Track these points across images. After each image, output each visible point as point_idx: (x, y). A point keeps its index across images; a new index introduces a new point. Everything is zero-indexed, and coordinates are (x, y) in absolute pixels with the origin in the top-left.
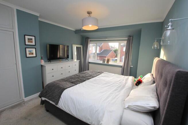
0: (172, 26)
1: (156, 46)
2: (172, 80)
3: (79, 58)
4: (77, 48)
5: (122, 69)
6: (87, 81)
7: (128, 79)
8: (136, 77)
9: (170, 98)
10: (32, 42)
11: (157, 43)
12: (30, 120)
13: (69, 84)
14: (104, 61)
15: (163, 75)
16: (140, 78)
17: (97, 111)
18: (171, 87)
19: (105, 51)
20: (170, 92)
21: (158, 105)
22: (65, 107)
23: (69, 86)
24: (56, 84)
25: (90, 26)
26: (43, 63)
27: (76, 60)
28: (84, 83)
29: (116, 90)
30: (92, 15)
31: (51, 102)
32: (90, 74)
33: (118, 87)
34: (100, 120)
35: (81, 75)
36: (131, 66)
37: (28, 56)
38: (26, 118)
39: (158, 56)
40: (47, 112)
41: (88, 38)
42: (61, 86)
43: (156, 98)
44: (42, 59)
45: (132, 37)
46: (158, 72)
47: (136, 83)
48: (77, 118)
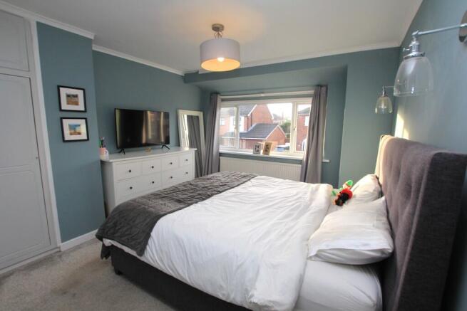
0: (419, 48)
1: (383, 107)
2: (422, 177)
3: (194, 142)
4: (190, 118)
5: (302, 168)
6: (214, 197)
7: (317, 190)
8: (336, 186)
9: (419, 223)
10: (77, 104)
11: (386, 98)
12: (74, 295)
13: (169, 205)
14: (257, 149)
15: (401, 171)
16: (347, 187)
17: (240, 265)
18: (421, 195)
19: (258, 126)
20: (418, 207)
21: (392, 245)
22: (162, 261)
23: (170, 210)
24: (140, 206)
25: (221, 59)
26: (105, 155)
27: (187, 149)
28: (208, 201)
29: (286, 217)
30: (224, 33)
31: (127, 249)
32: (223, 180)
33: (292, 210)
34: (249, 288)
35: (201, 183)
36: (324, 161)
37: (68, 137)
38: (64, 292)
39: (391, 131)
40: (117, 276)
41: (217, 93)
42: (151, 209)
43: (387, 229)
44: (102, 145)
45: (324, 89)
46: (391, 167)
47: (337, 198)
48: (191, 285)
